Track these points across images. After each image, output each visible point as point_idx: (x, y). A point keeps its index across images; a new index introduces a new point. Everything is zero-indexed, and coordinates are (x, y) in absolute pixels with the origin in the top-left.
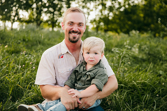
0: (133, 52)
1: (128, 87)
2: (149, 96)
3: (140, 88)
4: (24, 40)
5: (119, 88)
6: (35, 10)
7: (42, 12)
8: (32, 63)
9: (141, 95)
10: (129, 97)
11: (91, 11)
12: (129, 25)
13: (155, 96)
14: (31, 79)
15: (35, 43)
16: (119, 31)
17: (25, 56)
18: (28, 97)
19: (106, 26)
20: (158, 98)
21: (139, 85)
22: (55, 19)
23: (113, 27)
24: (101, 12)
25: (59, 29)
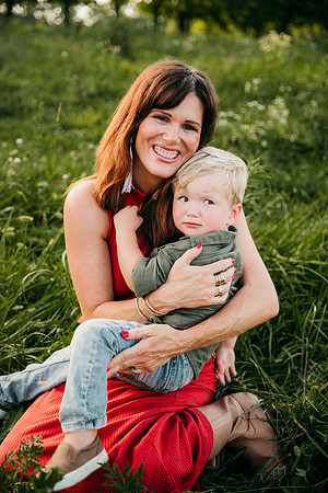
0: (274, 120)
3: (296, 284)
16: (225, 17)
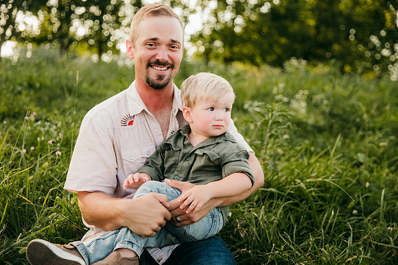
0: (295, 111)
1: (285, 195)
2: (335, 215)
3: (313, 197)
4: (31, 86)
5: (266, 197)
6: (54, 11)
7: (72, 16)
8: (53, 142)
9: (317, 212)
10: (289, 219)
11: (191, 12)
12: (281, 46)
13: (349, 215)
14: (51, 180)
15: (59, 91)
16: (258, 60)
17: (35, 125)
18: (48, 223)
19: (227, 49)
20: (355, 218)
21: (312, 189)
22: (106, 33)
23: (245, 51)
24: (216, 16)
25: (116, 57)
